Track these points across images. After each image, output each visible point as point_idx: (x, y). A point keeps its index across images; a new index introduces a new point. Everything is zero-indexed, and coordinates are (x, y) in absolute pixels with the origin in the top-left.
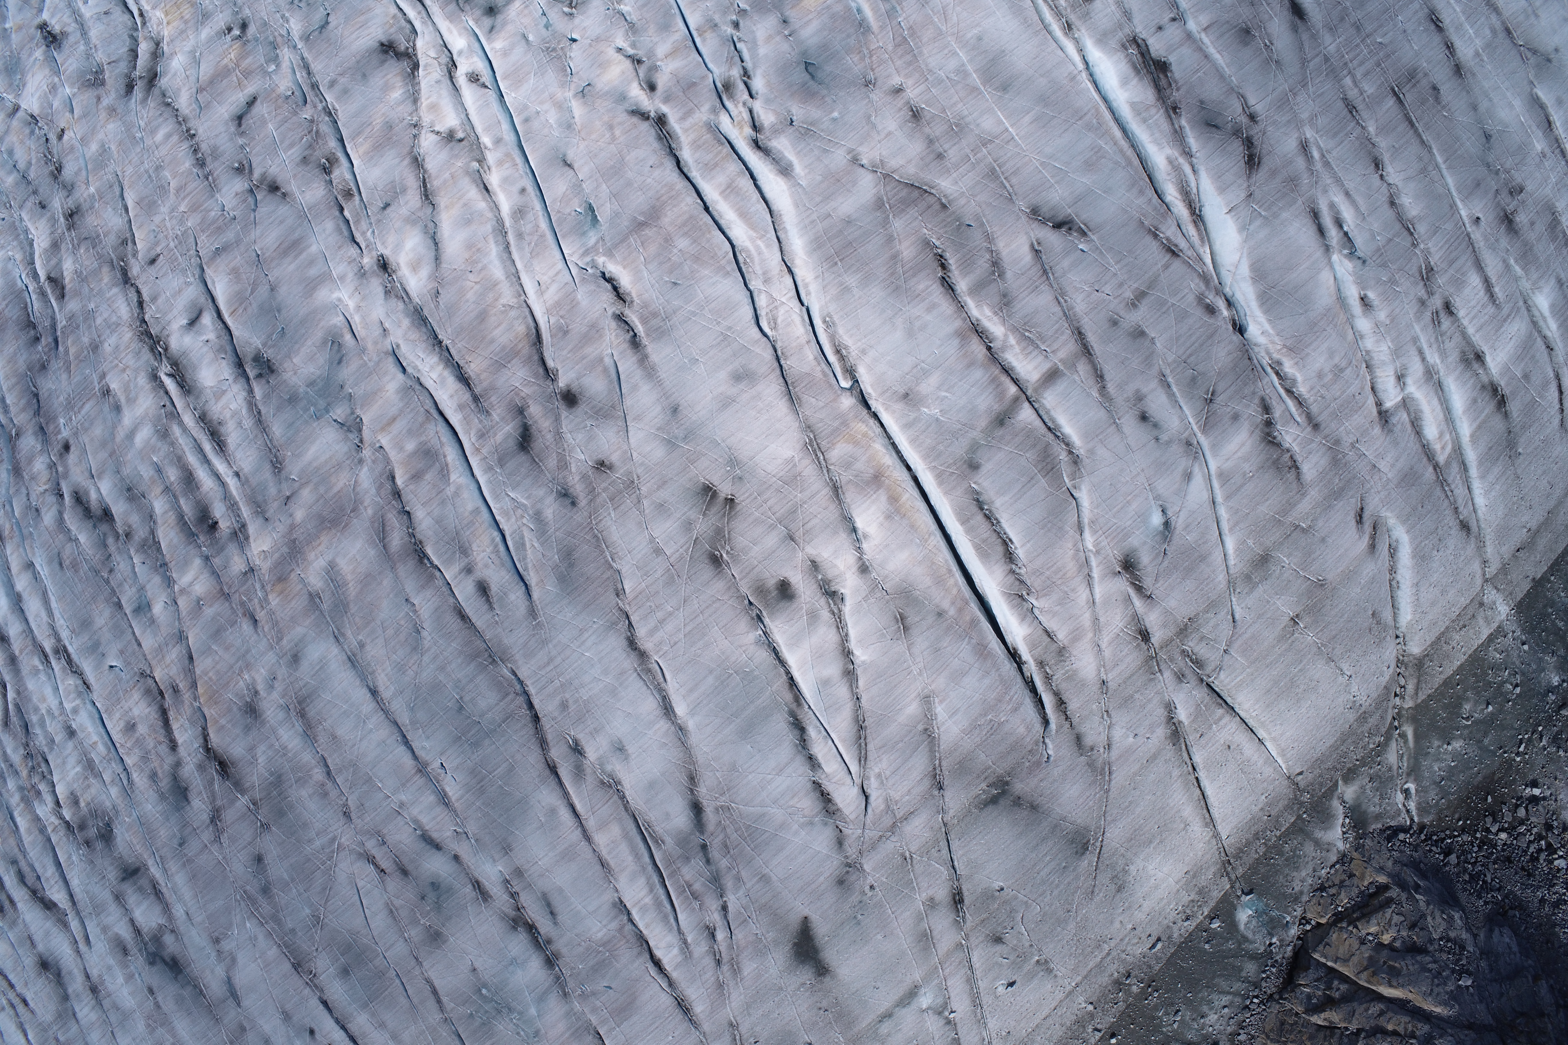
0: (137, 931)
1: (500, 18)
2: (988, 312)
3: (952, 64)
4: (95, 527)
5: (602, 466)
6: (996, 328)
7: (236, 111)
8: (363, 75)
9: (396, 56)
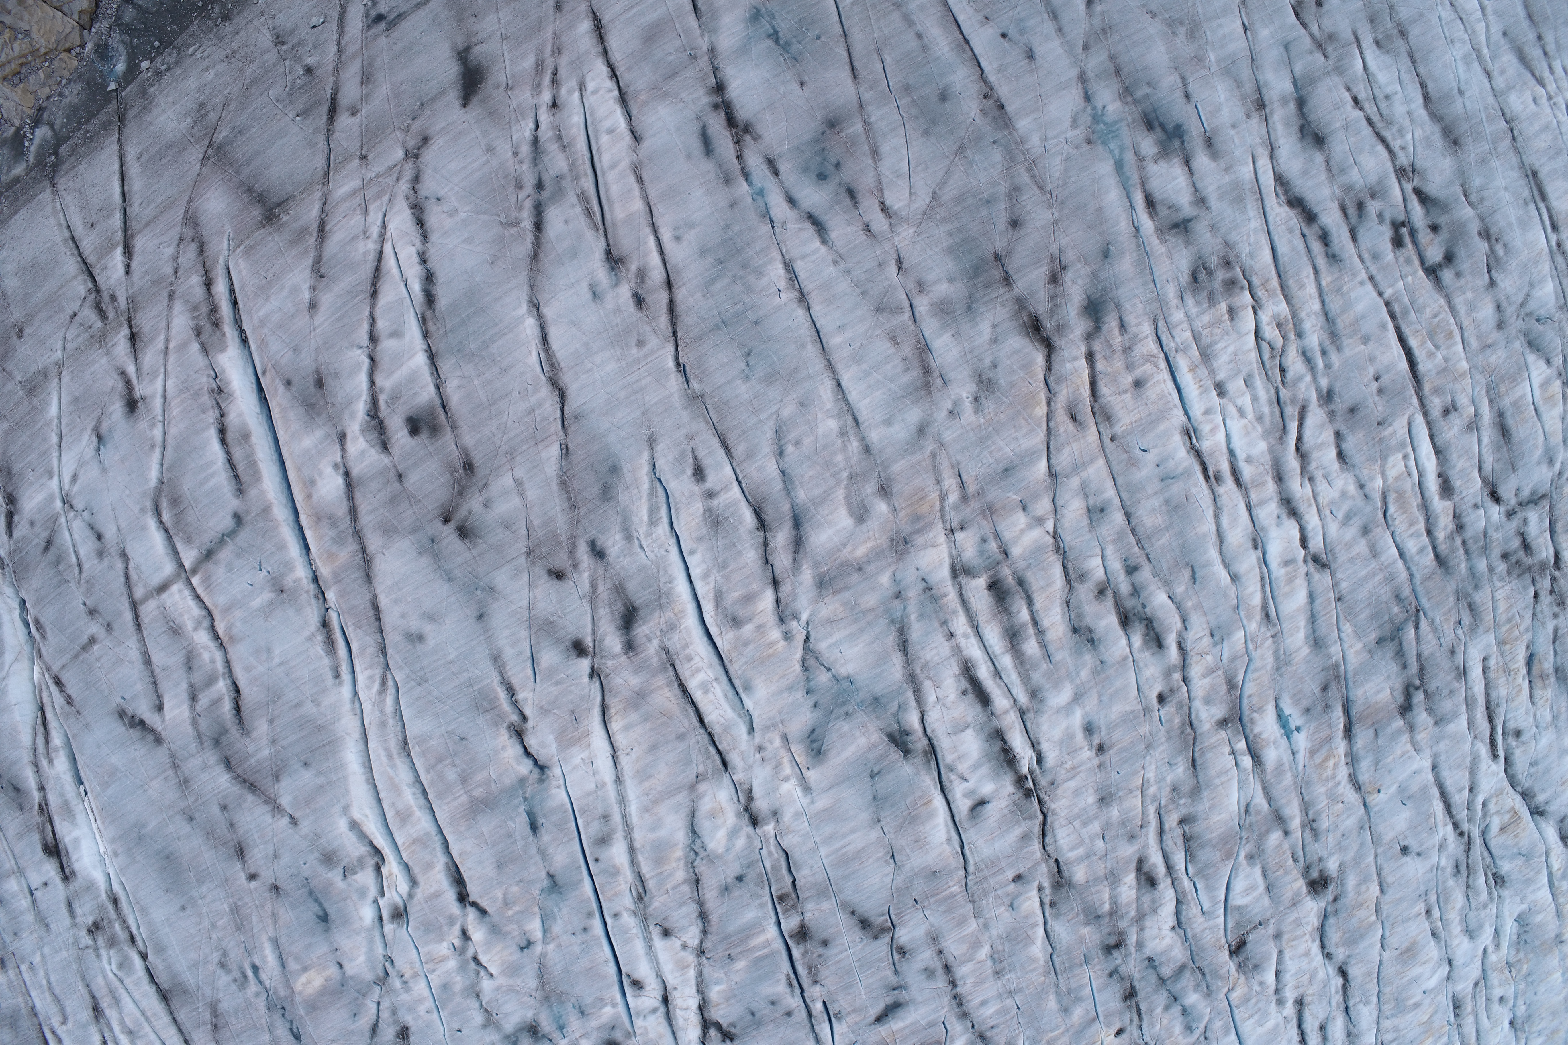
0: (1187, 161)
1: (605, 1036)
2: (206, 656)
3: (205, 889)
4: (1143, 608)
5: (558, 575)
6: (202, 640)
7: (900, 1013)
8: (753, 1014)
9: (719, 1027)
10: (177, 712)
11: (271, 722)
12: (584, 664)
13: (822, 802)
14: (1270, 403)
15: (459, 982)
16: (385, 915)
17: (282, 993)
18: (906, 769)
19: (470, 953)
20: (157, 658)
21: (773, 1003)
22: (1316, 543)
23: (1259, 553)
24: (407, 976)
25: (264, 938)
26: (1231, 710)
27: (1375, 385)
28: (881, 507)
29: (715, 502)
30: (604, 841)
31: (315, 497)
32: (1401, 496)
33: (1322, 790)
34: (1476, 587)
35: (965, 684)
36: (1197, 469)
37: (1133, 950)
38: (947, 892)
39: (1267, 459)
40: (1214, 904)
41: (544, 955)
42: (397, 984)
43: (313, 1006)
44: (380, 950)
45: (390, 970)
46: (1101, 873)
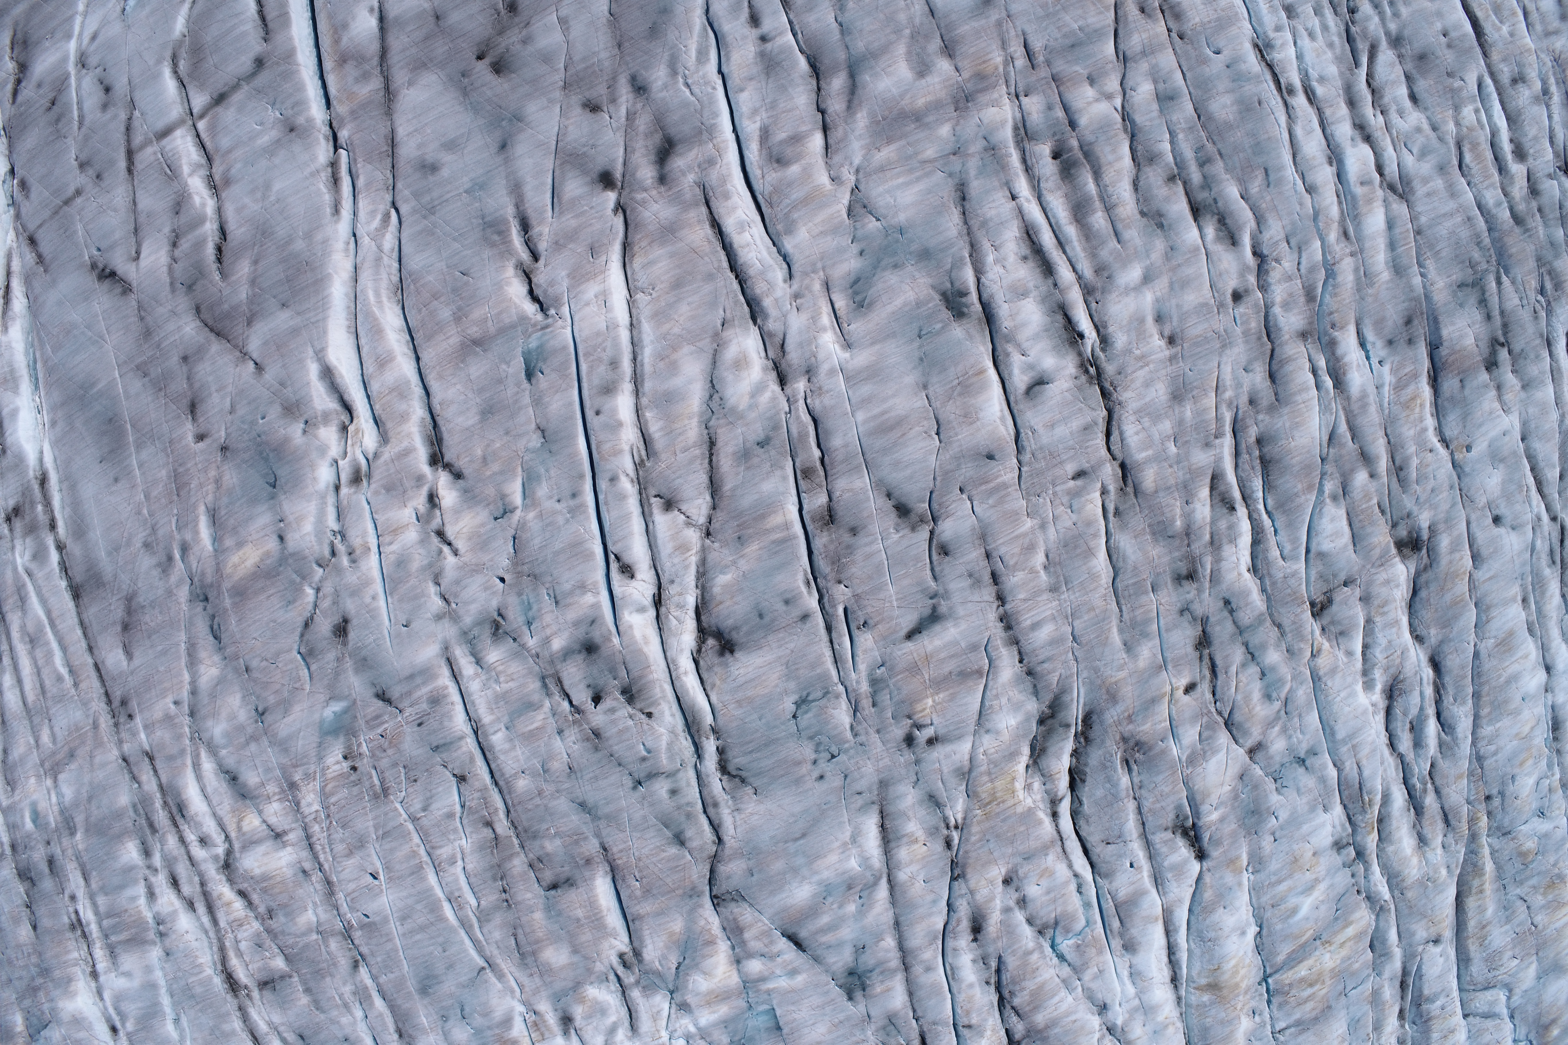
1: (580, 633)
2: (197, 200)
3: (144, 455)
4: (1215, 201)
5: (594, 108)
6: (197, 185)
7: (937, 628)
8: (761, 616)
9: (719, 635)
10: (153, 258)
11: (256, 262)
12: (611, 197)
13: (861, 358)
14: (1339, 35)
15: (418, 560)
16: (344, 478)
17: (209, 579)
18: (957, 331)
19: (436, 523)
20: (145, 202)
21: (787, 602)
22: (1392, 169)
23: (1334, 168)
24: (358, 552)
25: (202, 509)
26: (1311, 323)
27: (1443, 40)
28: (944, 66)
29: (769, 46)
30: (609, 389)
31: (345, 40)
32: (1475, 146)
33: (1412, 432)
34: (1557, 256)
35: (1026, 250)
36: (1268, 76)
37: (1207, 585)
38: (999, 480)
39: (1339, 83)
40: (1295, 549)
41: (522, 525)
42: (345, 561)
43: (241, 593)
44: (332, 523)
45: (341, 548)
46: (1172, 481)
